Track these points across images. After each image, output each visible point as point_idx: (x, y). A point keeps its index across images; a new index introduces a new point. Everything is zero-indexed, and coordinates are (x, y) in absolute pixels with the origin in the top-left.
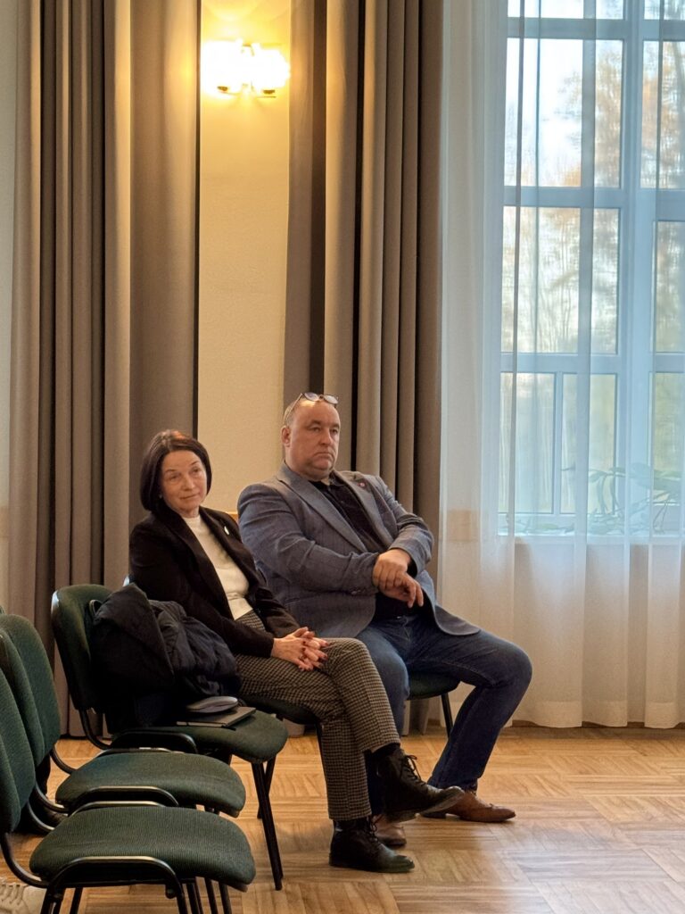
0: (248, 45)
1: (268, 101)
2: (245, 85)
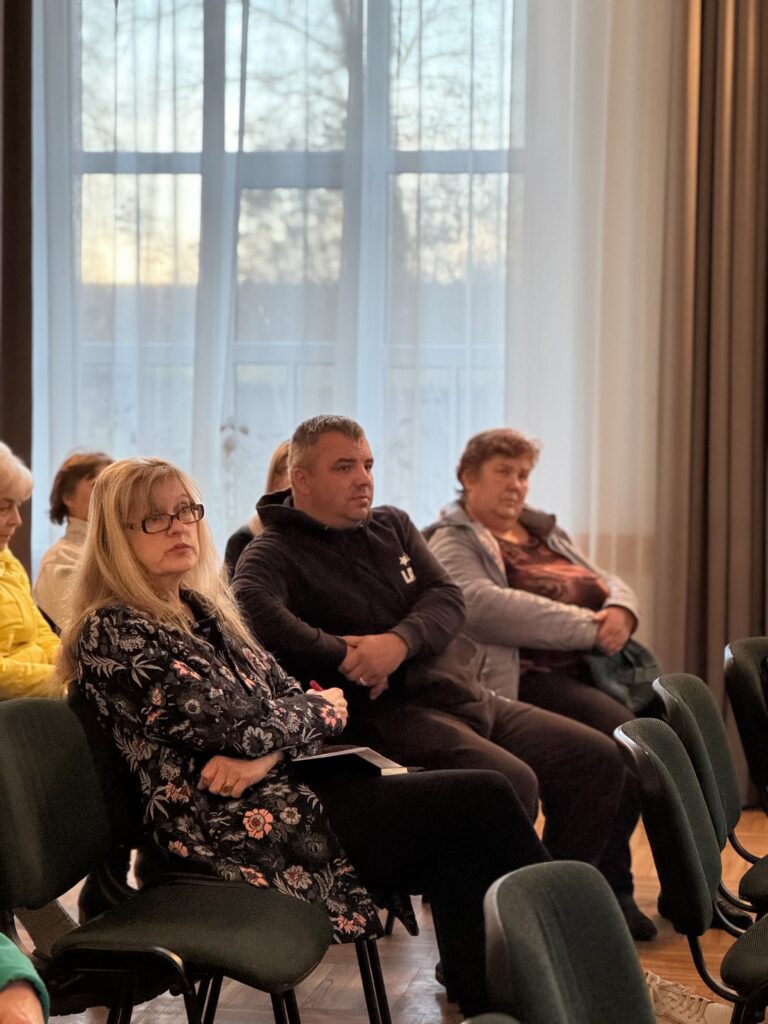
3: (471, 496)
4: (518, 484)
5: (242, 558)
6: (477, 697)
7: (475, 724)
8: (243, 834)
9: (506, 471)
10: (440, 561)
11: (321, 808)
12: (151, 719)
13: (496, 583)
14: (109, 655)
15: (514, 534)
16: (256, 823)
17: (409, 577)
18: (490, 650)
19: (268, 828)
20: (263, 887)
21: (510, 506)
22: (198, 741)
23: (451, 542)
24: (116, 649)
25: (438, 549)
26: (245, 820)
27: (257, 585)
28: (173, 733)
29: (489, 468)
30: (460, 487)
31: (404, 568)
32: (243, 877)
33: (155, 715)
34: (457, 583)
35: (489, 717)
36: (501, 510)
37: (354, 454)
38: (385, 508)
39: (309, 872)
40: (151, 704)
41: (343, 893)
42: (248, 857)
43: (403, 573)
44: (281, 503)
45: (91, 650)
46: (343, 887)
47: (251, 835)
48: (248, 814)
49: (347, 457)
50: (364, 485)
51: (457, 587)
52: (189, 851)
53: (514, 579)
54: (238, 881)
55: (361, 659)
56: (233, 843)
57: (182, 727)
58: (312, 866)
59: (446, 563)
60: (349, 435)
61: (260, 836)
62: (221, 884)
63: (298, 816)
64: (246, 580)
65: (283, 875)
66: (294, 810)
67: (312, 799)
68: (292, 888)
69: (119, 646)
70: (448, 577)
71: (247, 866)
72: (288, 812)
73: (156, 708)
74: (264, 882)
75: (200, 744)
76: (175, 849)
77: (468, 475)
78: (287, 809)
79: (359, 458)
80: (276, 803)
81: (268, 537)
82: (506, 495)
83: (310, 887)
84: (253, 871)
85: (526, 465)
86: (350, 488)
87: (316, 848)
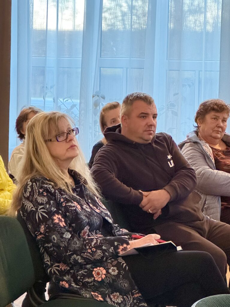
3: (201, 129)
4: (222, 124)
5: (97, 155)
6: (201, 219)
7: (199, 231)
8: (93, 279)
9: (216, 118)
10: (186, 158)
11: (127, 268)
12: (39, 237)
13: (211, 168)
14: (31, 202)
15: (220, 146)
16: (98, 274)
17: (172, 164)
18: (208, 197)
19: (104, 276)
20: (101, 301)
21: (218, 133)
22: (54, 253)
23: (191, 149)
24: (35, 199)
25: (185, 153)
26: (94, 273)
27: (104, 167)
28: (46, 246)
29: (209, 117)
30: (196, 125)
31: (169, 160)
32: (93, 297)
33: (40, 236)
34: (193, 168)
35: (206, 228)
36: (214, 135)
37: (149, 111)
38: (161, 133)
39: (122, 295)
40: (39, 231)
41: (137, 305)
42: (95, 288)
43: (169, 162)
44: (115, 132)
45: (26, 197)
46: (137, 302)
47: (96, 279)
48: (95, 269)
49: (145, 112)
50: (151, 125)
51: (193, 169)
52: (69, 285)
53: (219, 166)
54: (90, 298)
55: (149, 201)
56: (88, 282)
57: (49, 245)
58: (123, 293)
59: (189, 159)
60: (147, 102)
61: (100, 280)
62: (83, 299)
63: (117, 271)
64: (99, 165)
65: (110, 296)
66: (115, 268)
67: (123, 264)
68: (114, 302)
69: (36, 198)
70: (189, 165)
71: (94, 292)
72: (113, 269)
73: (41, 234)
74: (102, 299)
75: (55, 254)
76: (63, 285)
77: (199, 119)
78: (112, 268)
79: (150, 113)
80: (107, 265)
81: (108, 146)
82: (216, 129)
83: (122, 302)
84: (97, 294)
85: (226, 116)
86: (145, 126)
87: (124, 286)
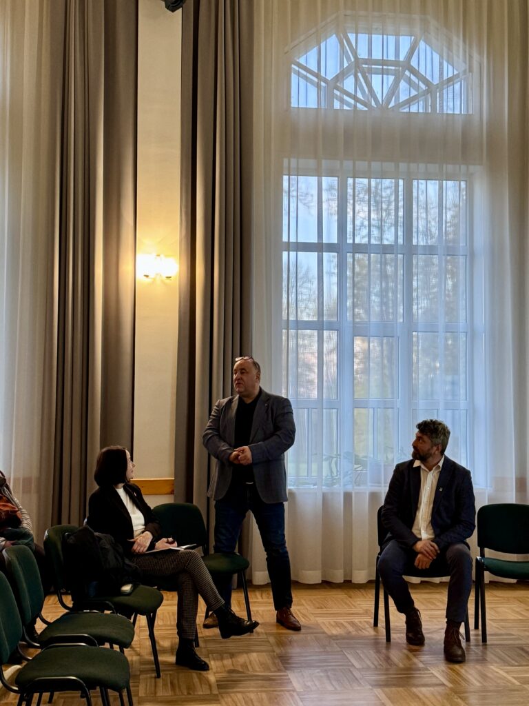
0: (158, 255)
1: (168, 281)
2: (157, 274)
